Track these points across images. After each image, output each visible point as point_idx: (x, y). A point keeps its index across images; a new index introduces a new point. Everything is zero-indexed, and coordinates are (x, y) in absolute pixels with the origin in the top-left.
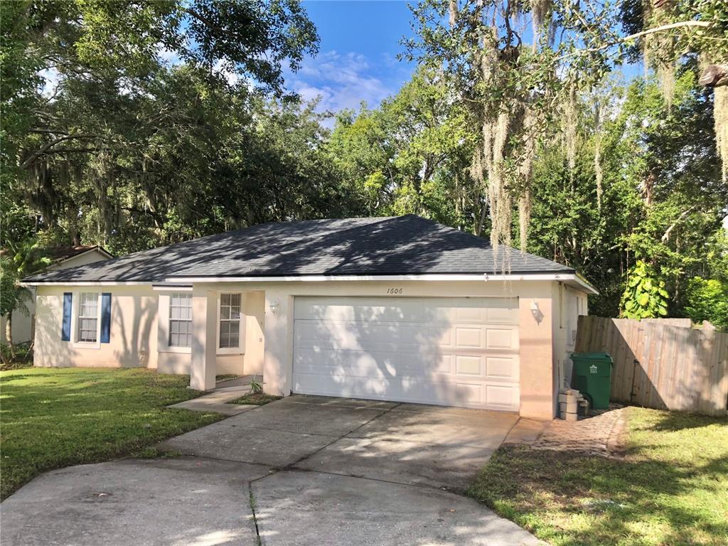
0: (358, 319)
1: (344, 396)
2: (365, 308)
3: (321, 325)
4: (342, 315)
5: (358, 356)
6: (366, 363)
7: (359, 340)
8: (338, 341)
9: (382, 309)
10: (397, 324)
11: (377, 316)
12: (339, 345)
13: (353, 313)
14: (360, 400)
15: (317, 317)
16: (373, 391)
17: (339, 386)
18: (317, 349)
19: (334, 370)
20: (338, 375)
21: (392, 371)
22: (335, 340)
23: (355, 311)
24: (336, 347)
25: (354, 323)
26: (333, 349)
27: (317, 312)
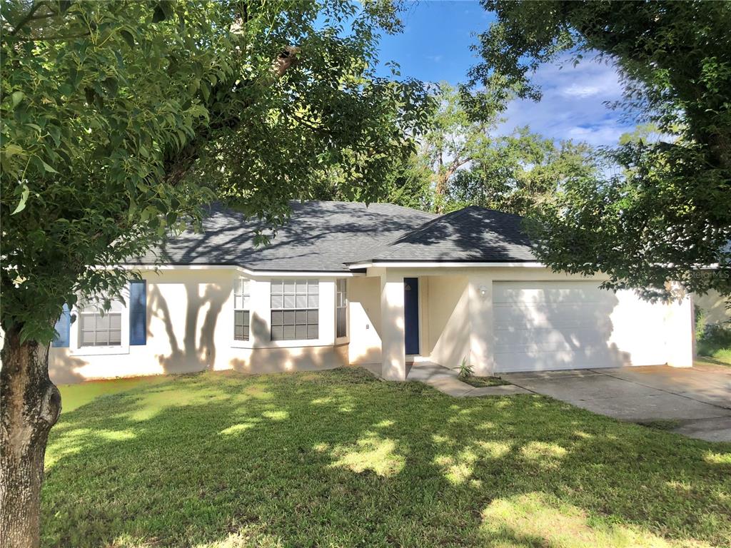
0: (548, 301)
1: (538, 370)
2: (554, 291)
3: (514, 307)
4: (534, 297)
5: (548, 332)
6: (555, 337)
7: (549, 319)
8: (531, 321)
9: (568, 291)
10: (580, 304)
11: (563, 297)
12: (532, 324)
13: (543, 295)
14: (553, 371)
15: (510, 300)
16: (563, 361)
17: (534, 360)
18: (511, 329)
19: (528, 347)
20: (532, 352)
21: (576, 343)
22: (528, 320)
23: (545, 292)
24: (529, 326)
25: (544, 304)
26: (527, 329)
27: (511, 296)
